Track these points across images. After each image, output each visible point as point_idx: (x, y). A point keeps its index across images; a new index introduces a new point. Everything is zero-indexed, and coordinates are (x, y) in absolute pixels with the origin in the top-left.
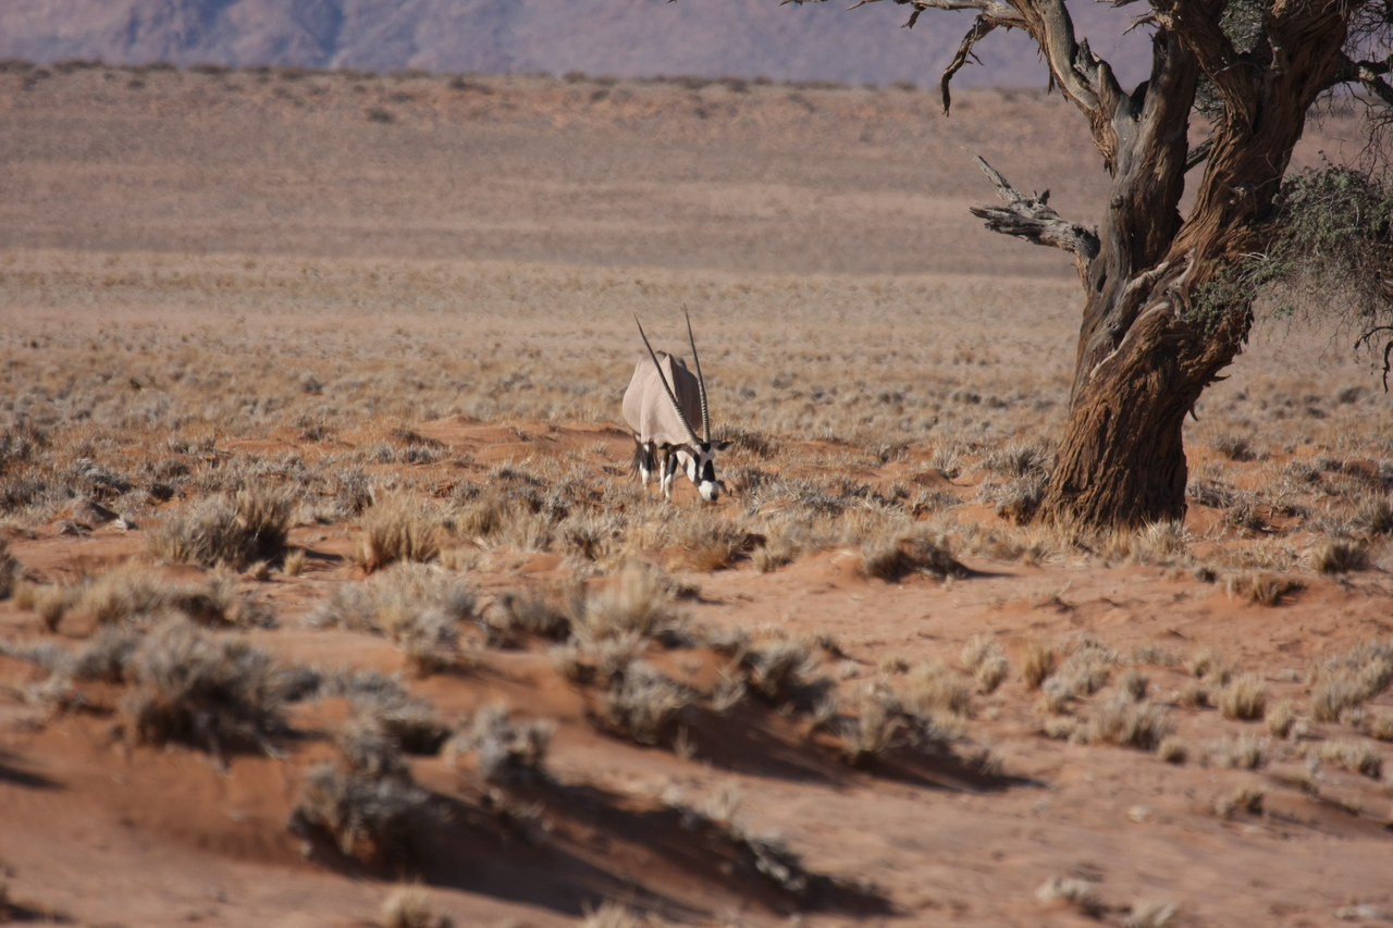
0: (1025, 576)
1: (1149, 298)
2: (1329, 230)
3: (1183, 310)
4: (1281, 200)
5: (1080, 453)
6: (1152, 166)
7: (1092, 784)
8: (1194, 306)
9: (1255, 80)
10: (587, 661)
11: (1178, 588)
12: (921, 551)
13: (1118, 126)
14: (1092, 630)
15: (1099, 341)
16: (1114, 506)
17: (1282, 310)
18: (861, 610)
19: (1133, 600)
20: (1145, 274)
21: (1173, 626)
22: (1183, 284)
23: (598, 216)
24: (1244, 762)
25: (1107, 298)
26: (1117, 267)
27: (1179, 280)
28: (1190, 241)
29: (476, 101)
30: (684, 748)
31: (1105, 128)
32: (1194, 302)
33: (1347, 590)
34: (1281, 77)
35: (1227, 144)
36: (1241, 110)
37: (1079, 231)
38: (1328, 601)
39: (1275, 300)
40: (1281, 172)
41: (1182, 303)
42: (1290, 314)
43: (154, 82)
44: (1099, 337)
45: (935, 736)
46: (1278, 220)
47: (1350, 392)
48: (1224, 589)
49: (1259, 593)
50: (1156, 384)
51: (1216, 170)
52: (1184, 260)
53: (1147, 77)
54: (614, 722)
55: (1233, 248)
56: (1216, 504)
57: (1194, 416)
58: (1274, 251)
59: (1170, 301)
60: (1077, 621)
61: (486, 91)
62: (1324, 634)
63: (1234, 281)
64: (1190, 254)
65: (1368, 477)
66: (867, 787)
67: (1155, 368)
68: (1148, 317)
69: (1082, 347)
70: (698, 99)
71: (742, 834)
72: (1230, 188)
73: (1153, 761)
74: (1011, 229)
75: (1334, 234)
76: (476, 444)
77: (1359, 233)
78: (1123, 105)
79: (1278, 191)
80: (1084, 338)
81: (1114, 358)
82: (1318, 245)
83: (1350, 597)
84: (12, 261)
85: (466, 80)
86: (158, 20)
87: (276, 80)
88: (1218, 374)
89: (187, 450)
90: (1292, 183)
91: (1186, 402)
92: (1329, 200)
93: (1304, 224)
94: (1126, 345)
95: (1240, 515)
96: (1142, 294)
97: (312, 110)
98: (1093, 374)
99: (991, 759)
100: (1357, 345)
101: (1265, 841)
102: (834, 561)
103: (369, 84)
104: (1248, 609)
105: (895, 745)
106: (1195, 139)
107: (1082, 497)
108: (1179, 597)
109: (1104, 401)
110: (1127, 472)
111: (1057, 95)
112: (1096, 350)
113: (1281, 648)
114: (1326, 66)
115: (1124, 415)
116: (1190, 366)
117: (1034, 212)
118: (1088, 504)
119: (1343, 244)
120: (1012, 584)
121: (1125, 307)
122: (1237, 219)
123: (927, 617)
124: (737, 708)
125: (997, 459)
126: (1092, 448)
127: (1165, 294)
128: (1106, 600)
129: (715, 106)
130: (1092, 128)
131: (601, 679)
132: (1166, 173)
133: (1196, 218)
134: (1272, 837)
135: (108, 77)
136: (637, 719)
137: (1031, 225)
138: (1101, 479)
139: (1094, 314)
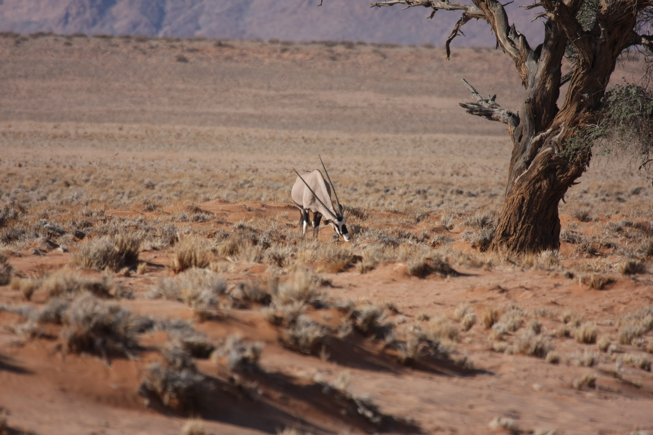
0: (484, 276)
1: (543, 145)
2: (627, 114)
3: (559, 151)
4: (605, 100)
5: (510, 218)
6: (544, 83)
7: (515, 373)
8: (564, 149)
9: (592, 44)
10: (279, 314)
11: (556, 281)
12: (435, 264)
13: (529, 65)
14: (515, 301)
15: (519, 165)
16: (526, 243)
17: (605, 151)
18: (407, 291)
19: (535, 287)
20: (541, 134)
21: (553, 299)
22: (559, 139)
23: (284, 106)
24: (586, 364)
25: (523, 146)
26: (528, 131)
27: (557, 137)
28: (562, 119)
29: (227, 52)
30: (324, 355)
31: (522, 66)
32: (564, 148)
33: (635, 282)
34: (605, 43)
35: (580, 73)
36: (586, 58)
37: (510, 114)
38: (627, 288)
39: (602, 146)
40: (605, 87)
41: (558, 148)
42: (609, 153)
43: (77, 43)
44: (519, 164)
45: (442, 351)
46: (603, 109)
47: (637, 189)
48: (577, 282)
49: (594, 284)
50: (546, 186)
51: (574, 86)
52: (559, 127)
53: (542, 42)
54: (291, 343)
55: (582, 122)
56: (574, 242)
57: (564, 201)
58: (601, 124)
59: (553, 147)
60: (508, 297)
61: (232, 47)
62: (624, 304)
63: (583, 137)
64: (562, 125)
65: (645, 230)
66: (410, 374)
67: (545, 178)
68: (543, 154)
69: (511, 169)
70: (332, 52)
71: (351, 395)
72: (581, 94)
73: (544, 363)
74: (478, 113)
75: (629, 116)
76: (227, 213)
77: (641, 115)
78: (531, 55)
79: (603, 96)
80: (512, 164)
81: (526, 174)
82: (622, 121)
83: (637, 286)
84: (10, 126)
85: (223, 43)
86: (78, 14)
87: (133, 42)
88: (575, 181)
89: (92, 215)
90: (610, 92)
91: (560, 194)
92: (627, 100)
93: (615, 111)
94: (531, 167)
95: (585, 247)
96: (540, 144)
97: (150, 56)
98: (516, 181)
99: (468, 361)
100: (640, 168)
101: (597, 400)
102: (395, 269)
103: (177, 44)
104: (589, 292)
105: (423, 355)
106: (564, 72)
107: (511, 239)
108: (556, 286)
109: (522, 193)
110: (532, 227)
111: (500, 51)
112: (518, 170)
113: (605, 310)
114: (626, 37)
115: (531, 200)
116: (562, 178)
117: (488, 105)
118: (514, 242)
119: (633, 121)
120: (478, 279)
121: (531, 150)
122: (584, 109)
123: (438, 294)
124: (349, 337)
125: (471, 221)
126: (515, 215)
127: (550, 143)
128: (522, 287)
129: (339, 55)
130: (516, 66)
131: (286, 323)
132: (551, 87)
133: (565, 108)
134: (600, 398)
135: (56, 40)
136: (302, 342)
137: (487, 111)
138: (520, 230)
139: (517, 153)
